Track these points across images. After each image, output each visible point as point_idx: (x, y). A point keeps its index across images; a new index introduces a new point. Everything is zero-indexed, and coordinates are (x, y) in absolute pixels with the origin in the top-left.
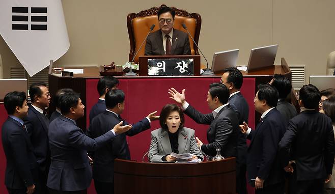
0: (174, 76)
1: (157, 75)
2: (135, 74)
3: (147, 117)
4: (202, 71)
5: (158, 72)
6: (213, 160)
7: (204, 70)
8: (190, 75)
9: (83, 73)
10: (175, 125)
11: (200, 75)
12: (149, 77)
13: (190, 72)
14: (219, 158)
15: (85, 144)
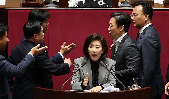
0: (93, 8)
1: (77, 7)
2: (55, 5)
3: (59, 52)
4: (120, 4)
5: (77, 4)
6: (130, 89)
7: (122, 2)
8: (109, 7)
9: (5, 4)
10: (96, 54)
11: (118, 7)
12: (69, 8)
13: (108, 4)
14: (136, 87)
15: (11, 71)
